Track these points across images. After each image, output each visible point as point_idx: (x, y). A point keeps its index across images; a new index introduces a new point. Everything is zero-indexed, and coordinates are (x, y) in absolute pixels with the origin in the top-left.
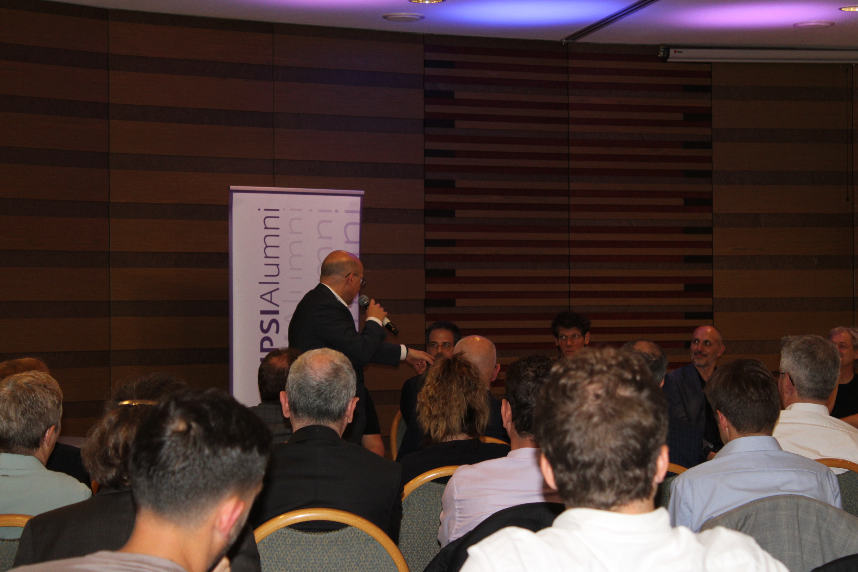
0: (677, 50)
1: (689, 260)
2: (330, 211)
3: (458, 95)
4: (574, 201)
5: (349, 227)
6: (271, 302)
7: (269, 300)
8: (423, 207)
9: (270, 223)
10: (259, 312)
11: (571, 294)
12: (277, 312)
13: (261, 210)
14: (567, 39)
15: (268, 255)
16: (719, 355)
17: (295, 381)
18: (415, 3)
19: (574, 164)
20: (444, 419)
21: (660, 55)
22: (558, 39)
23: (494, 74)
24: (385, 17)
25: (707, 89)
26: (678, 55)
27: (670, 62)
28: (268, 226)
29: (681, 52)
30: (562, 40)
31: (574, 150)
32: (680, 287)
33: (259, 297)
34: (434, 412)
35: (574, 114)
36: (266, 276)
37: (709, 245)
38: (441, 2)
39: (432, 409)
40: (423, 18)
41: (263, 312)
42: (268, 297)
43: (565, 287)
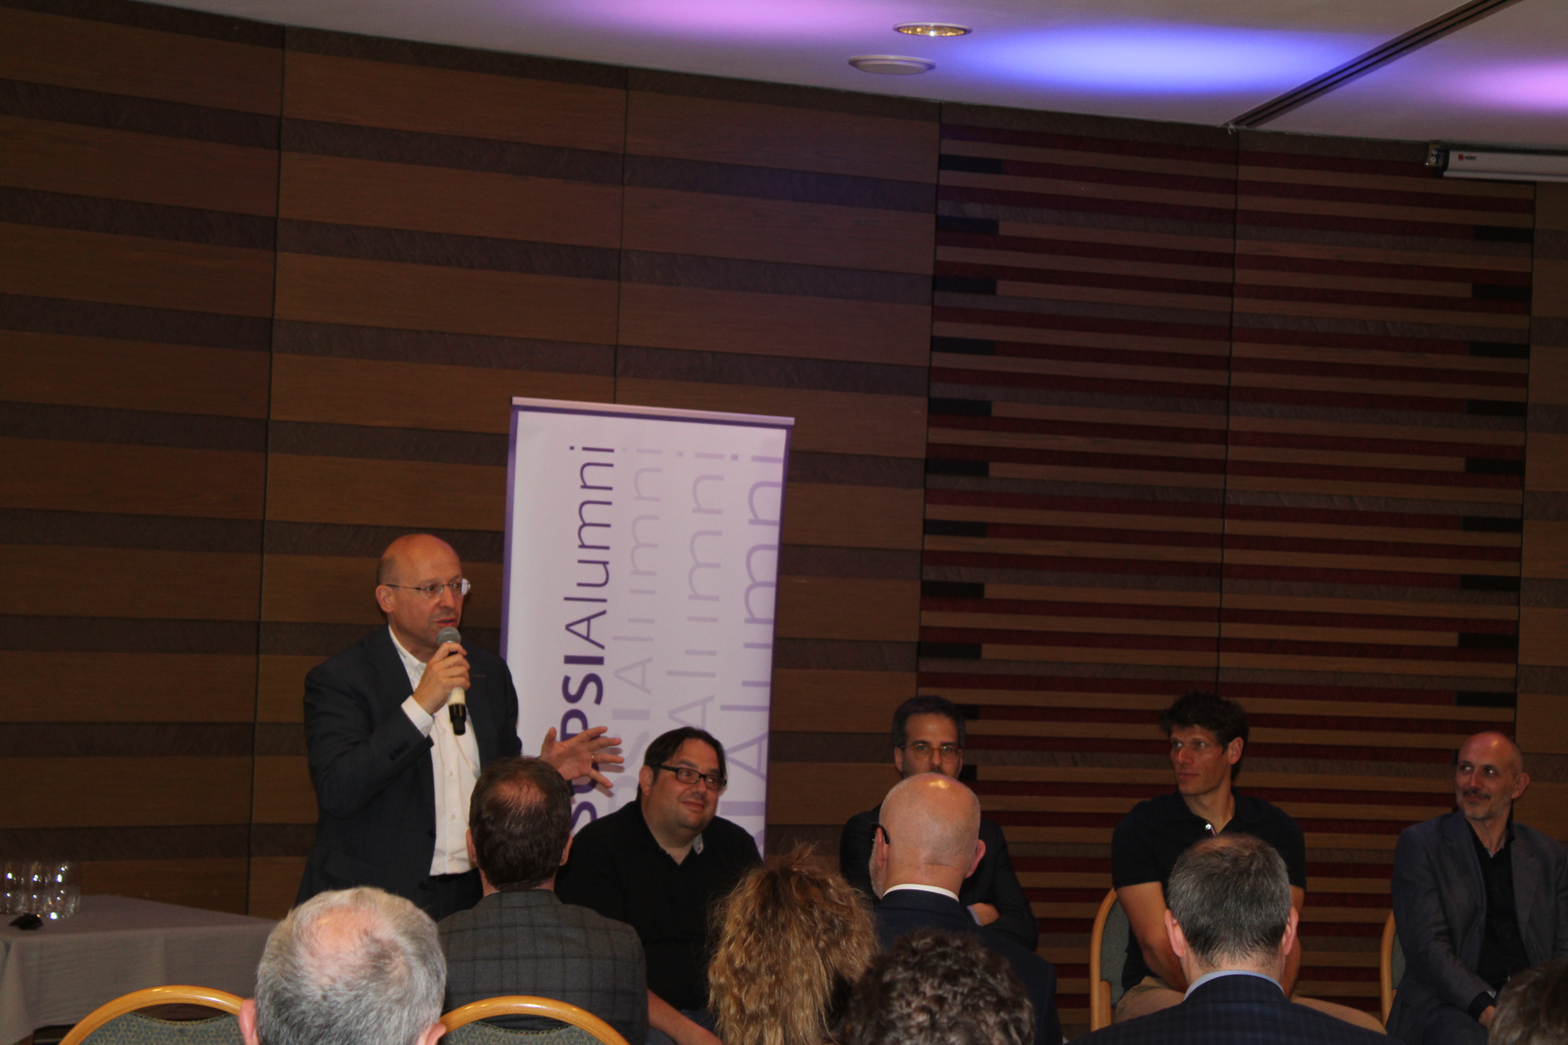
0: (1465, 154)
1: (1471, 583)
2: (721, 457)
3: (1006, 229)
4: (1236, 453)
5: (759, 492)
6: (587, 638)
7: (585, 633)
8: (922, 455)
9: (594, 476)
10: (562, 660)
11: (1221, 644)
12: (599, 661)
13: (575, 448)
14: (1238, 122)
15: (587, 543)
16: (1516, 795)
17: (269, 983)
18: (907, 34)
19: (1240, 379)
20: (776, 1021)
21: (1429, 163)
22: (1219, 123)
23: (1083, 189)
24: (854, 63)
25: (1525, 236)
26: (1466, 163)
27: (1448, 178)
28: (589, 483)
29: (1472, 158)
30: (1227, 124)
31: (1241, 350)
32: (1450, 639)
33: (564, 627)
34: (751, 1007)
35: (1245, 276)
36: (580, 585)
37: (1515, 555)
38: (962, 35)
39: (745, 999)
40: (931, 67)
41: (570, 660)
42: (582, 628)
43: (1209, 630)
